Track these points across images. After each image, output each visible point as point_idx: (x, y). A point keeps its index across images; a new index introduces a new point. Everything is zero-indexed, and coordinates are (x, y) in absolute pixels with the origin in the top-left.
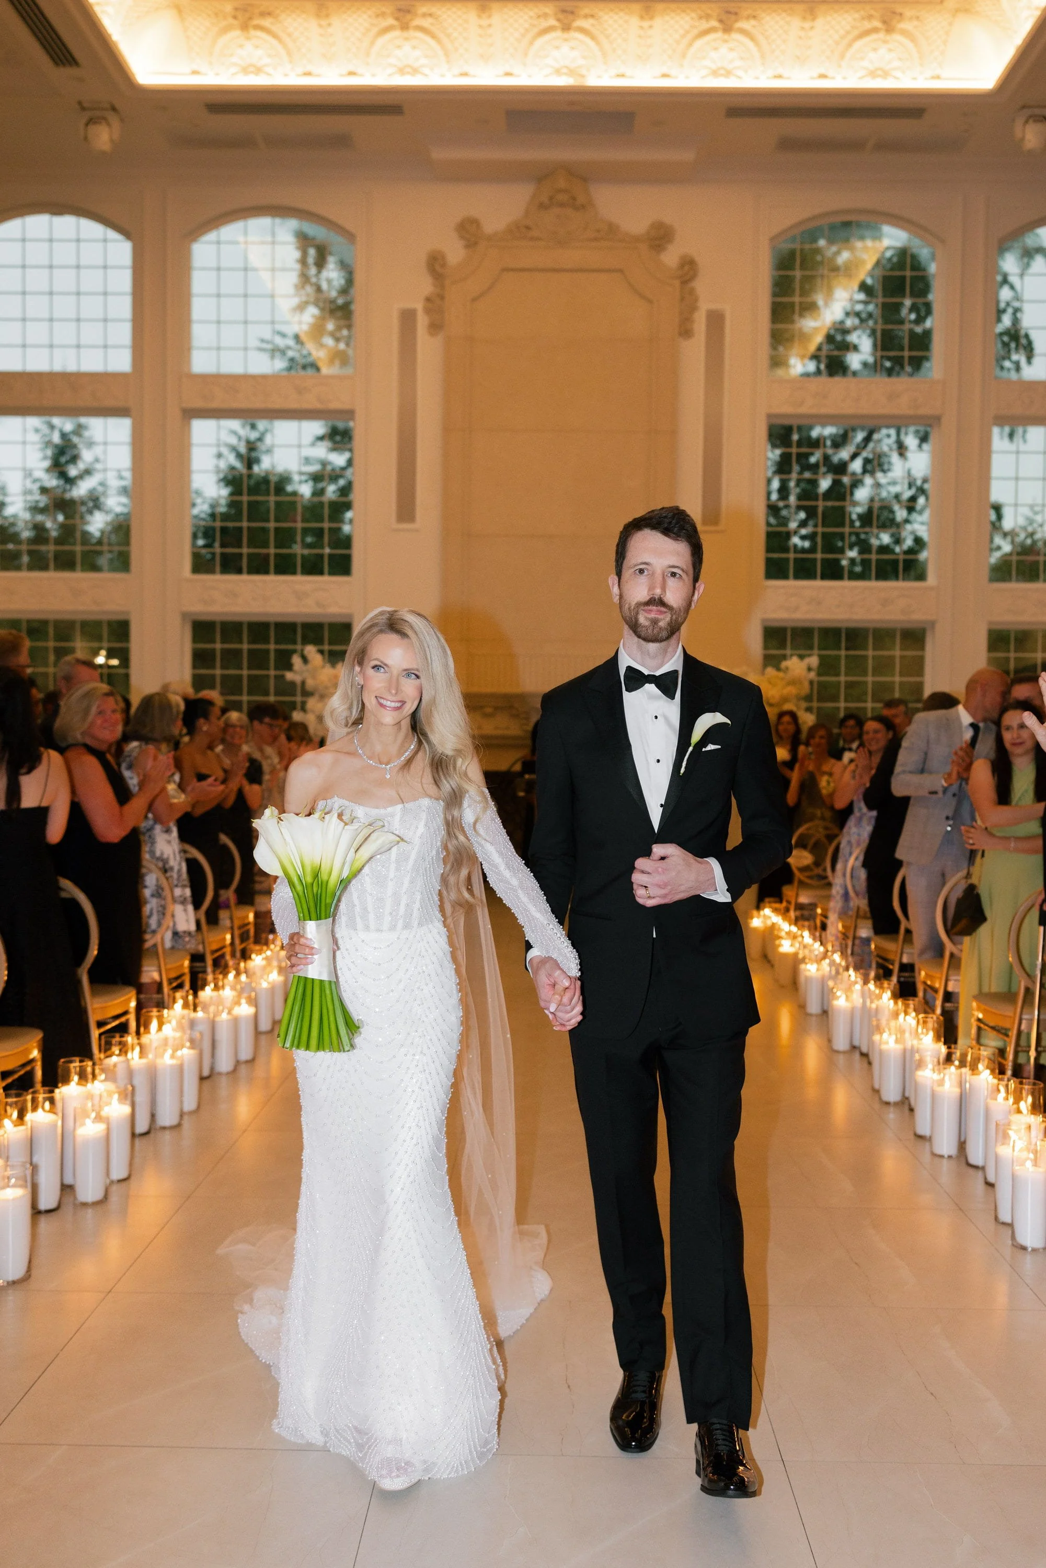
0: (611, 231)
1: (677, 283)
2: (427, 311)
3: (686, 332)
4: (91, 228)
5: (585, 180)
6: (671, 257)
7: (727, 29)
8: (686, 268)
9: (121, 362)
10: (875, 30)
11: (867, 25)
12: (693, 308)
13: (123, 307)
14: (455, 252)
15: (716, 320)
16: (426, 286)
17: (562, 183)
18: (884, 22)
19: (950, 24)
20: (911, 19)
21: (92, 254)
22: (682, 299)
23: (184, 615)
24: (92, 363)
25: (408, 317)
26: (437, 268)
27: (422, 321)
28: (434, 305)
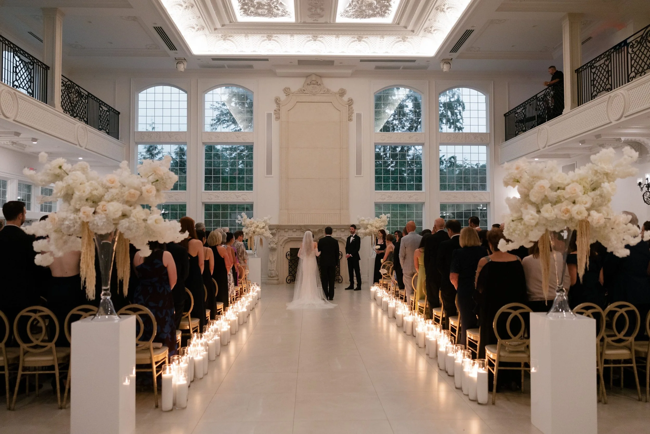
0: (328, 92)
1: (347, 106)
2: (275, 114)
3: (350, 120)
4: (175, 90)
5: (321, 77)
6: (345, 98)
7: (360, 41)
8: (350, 101)
9: (184, 128)
10: (400, 41)
11: (398, 40)
12: (352, 113)
13: (184, 112)
14: (283, 97)
15: (359, 116)
16: (275, 107)
17: (314, 79)
18: (403, 39)
19: (421, 40)
20: (410, 38)
21: (175, 97)
22: (349, 110)
23: (203, 203)
24: (175, 129)
25: (269, 115)
26: (278, 101)
27: (273, 117)
28: (277, 112)
